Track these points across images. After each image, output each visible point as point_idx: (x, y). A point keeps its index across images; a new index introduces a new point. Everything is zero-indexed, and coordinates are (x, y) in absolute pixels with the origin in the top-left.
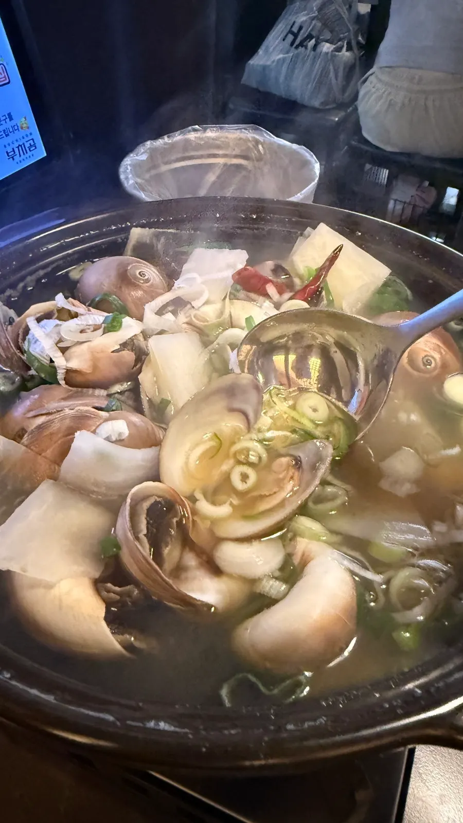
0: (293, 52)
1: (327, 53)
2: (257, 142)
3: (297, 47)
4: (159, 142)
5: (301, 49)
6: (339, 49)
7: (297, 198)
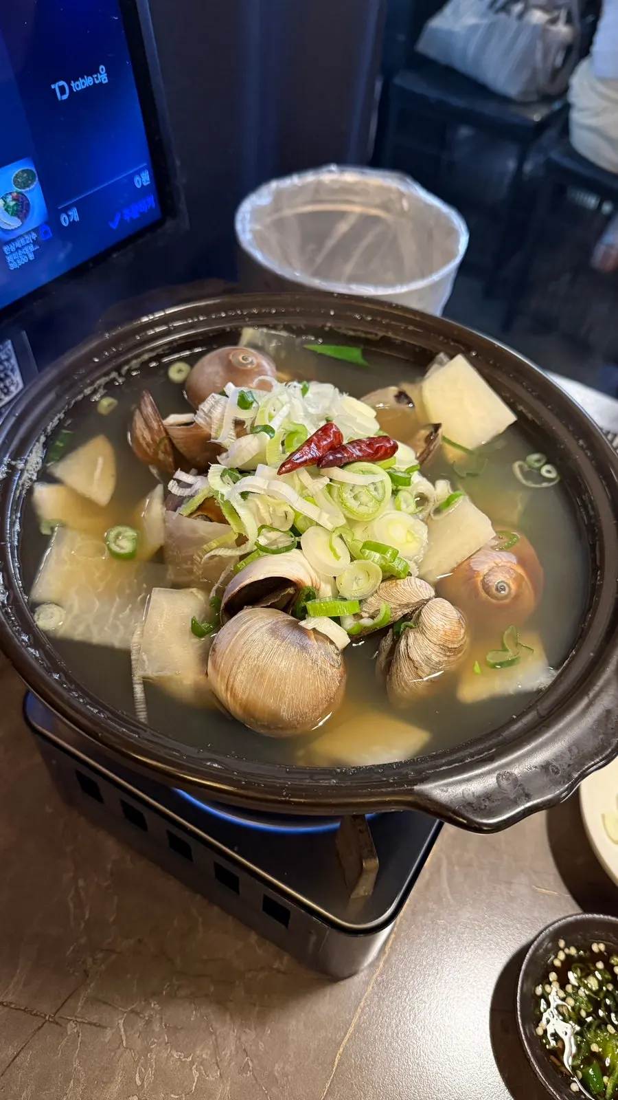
0: (492, 17)
1: (535, 27)
2: (402, 195)
3: (497, 11)
5: (502, 16)
6: (553, 21)
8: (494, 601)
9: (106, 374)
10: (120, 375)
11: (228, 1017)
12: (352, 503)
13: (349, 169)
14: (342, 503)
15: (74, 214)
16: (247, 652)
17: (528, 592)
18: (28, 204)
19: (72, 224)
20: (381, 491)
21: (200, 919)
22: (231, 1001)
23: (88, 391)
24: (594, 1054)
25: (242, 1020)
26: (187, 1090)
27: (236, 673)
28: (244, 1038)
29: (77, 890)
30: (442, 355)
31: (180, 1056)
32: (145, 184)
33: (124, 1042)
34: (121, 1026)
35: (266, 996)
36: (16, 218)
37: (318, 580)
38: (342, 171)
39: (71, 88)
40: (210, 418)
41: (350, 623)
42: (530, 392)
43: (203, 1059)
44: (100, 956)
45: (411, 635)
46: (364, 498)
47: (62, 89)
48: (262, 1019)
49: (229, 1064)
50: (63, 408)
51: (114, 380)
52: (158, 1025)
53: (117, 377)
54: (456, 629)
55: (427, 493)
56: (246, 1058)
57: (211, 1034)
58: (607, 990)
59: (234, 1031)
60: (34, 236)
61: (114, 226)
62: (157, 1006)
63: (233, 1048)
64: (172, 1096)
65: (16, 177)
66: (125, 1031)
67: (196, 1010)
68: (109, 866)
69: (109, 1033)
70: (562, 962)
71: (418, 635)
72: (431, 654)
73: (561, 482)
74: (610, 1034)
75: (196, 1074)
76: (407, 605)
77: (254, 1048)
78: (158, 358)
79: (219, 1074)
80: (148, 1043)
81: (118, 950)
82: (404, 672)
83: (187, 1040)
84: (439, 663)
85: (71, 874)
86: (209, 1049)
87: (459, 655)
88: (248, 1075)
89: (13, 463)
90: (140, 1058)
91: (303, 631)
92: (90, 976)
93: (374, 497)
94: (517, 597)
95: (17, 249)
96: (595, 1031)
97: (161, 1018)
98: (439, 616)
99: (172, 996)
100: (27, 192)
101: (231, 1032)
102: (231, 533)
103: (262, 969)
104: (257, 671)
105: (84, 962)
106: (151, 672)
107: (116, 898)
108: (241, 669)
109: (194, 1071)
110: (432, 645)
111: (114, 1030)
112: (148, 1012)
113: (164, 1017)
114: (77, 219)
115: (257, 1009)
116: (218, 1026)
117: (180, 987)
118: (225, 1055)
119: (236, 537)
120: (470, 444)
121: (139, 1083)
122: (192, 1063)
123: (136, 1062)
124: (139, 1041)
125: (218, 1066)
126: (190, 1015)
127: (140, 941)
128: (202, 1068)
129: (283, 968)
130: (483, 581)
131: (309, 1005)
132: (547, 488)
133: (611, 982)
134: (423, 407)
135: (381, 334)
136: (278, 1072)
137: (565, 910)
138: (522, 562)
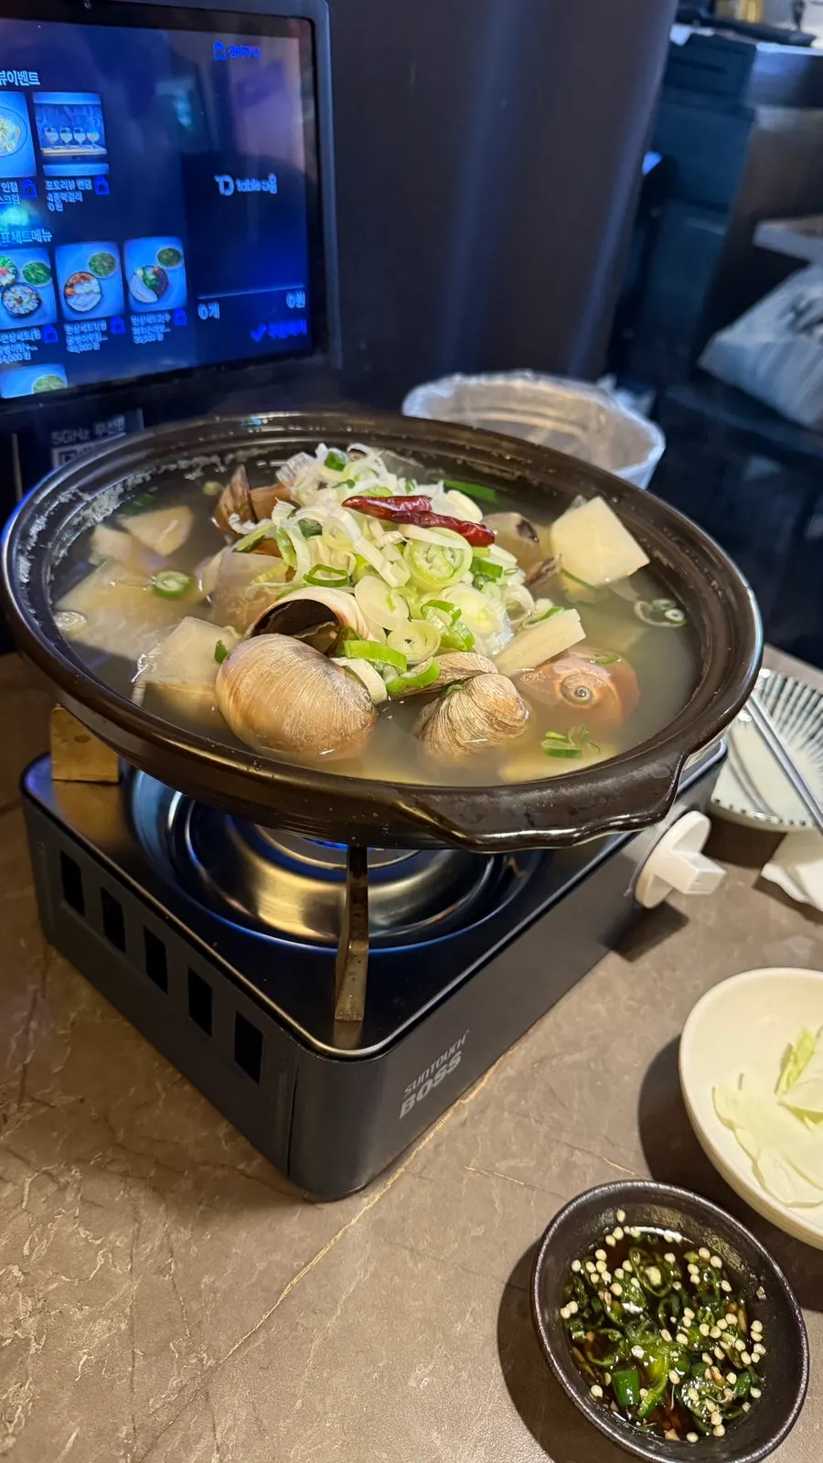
2: (601, 409)
3: (796, 332)
4: (474, 381)
7: (624, 473)
8: (570, 704)
9: (208, 455)
10: (223, 463)
11: (162, 1209)
12: (421, 562)
13: (546, 377)
14: (412, 561)
15: (215, 310)
16: (262, 659)
17: (614, 706)
18: (167, 283)
19: (211, 319)
20: (458, 558)
21: (163, 1095)
22: (172, 1191)
23: (183, 464)
24: (635, 1360)
25: (179, 1215)
26: (84, 1276)
27: (245, 676)
28: (173, 1236)
29: (26, 1032)
30: (579, 498)
31: (88, 1235)
32: (299, 306)
33: (24, 1204)
34: (27, 1186)
35: (218, 1197)
36: (152, 292)
37: (365, 628)
38: (537, 379)
39: (235, 186)
40: (295, 475)
41: (391, 678)
42: (670, 538)
43: (115, 1247)
44: (28, 1104)
45: (456, 695)
46: (437, 561)
47: (226, 185)
48: (204, 1221)
49: (147, 1260)
50: (150, 469)
51: (214, 465)
52: (73, 1194)
53: (219, 464)
54: (512, 704)
55: (524, 605)
56: (170, 1261)
57: (136, 1220)
58: (673, 1289)
59: (164, 1225)
60: (168, 317)
61: (256, 337)
62: (78, 1174)
63: (157, 1243)
64: (63, 1277)
65: (163, 251)
66: (30, 1191)
67: (124, 1190)
68: (73, 1015)
69: (9, 1189)
70: (618, 1242)
71: (464, 697)
72: (474, 719)
73: (686, 625)
74: (663, 1340)
75: (100, 1261)
76: (462, 670)
77: (183, 1250)
78: (267, 458)
79: (129, 1267)
80: (53, 1211)
81: (52, 1104)
82: (440, 731)
83: (102, 1220)
84: (482, 733)
85: (25, 1014)
86: (127, 1236)
87: (511, 736)
88: (166, 1279)
89: (81, 494)
90: (37, 1225)
91: (333, 664)
92: (9, 1122)
93: (449, 562)
94: (598, 705)
95: (147, 324)
96: (643, 1333)
97: (79, 1189)
98: (493, 685)
99: (101, 1168)
100: (170, 271)
101: (160, 1226)
102: (282, 565)
103: (222, 1166)
104: (267, 677)
105: (7, 1107)
106: (156, 678)
107: (69, 1050)
108: (250, 673)
109: (100, 1257)
110: (477, 709)
111: (17, 1187)
112: (65, 1178)
113: (82, 1189)
114: (217, 316)
115: (202, 1208)
116: (146, 1215)
117: (113, 1161)
118: (144, 1249)
119: (286, 569)
120: (593, 582)
121: (26, 1252)
122: (100, 1247)
123: (31, 1229)
124: (44, 1207)
125: (131, 1259)
126: (115, 1193)
127: (82, 1101)
128: (110, 1255)
129: (249, 1171)
130: (562, 684)
131: (269, 1220)
132: (669, 628)
133: (679, 1280)
134: (549, 544)
135: (518, 473)
136: (206, 1285)
137: (631, 1170)
138: (615, 679)
